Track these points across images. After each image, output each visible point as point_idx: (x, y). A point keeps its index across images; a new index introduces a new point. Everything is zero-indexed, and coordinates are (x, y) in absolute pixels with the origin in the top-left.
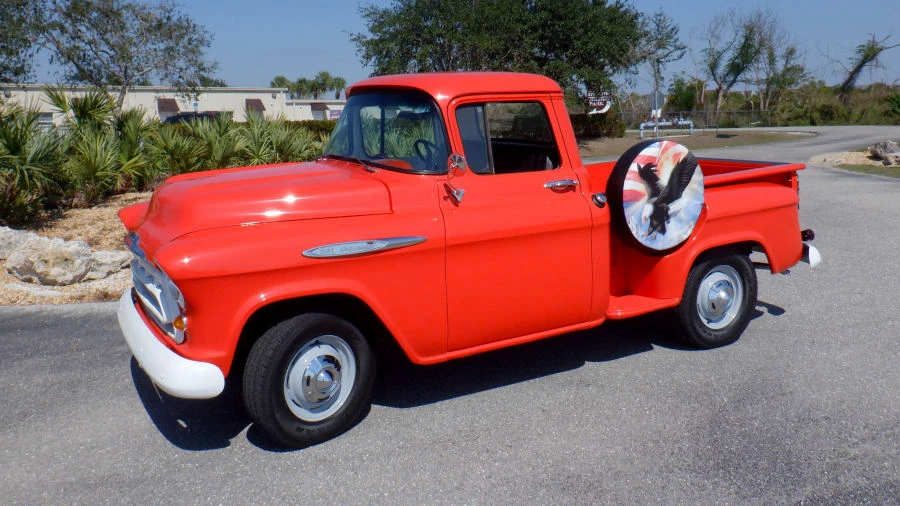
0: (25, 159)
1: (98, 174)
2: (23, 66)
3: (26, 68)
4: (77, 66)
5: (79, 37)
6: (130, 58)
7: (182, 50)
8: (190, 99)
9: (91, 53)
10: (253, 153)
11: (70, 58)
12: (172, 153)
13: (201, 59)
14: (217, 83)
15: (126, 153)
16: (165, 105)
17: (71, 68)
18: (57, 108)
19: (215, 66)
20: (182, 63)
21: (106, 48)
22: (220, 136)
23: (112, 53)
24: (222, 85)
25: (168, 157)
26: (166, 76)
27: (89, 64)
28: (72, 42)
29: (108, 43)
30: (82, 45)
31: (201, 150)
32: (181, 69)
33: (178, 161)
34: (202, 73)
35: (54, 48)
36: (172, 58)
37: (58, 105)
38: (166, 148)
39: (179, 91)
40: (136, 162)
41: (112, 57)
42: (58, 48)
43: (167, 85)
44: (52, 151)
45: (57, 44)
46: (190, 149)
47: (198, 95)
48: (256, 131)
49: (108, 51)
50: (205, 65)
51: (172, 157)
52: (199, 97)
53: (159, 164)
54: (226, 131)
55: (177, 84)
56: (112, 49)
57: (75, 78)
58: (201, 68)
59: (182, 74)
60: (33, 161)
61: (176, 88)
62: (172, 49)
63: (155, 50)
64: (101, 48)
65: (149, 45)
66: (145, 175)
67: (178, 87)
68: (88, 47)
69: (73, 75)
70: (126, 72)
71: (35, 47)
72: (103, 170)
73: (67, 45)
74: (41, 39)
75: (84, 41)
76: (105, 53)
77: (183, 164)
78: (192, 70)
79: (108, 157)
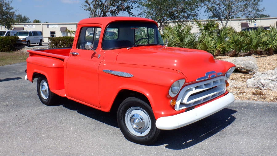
0: (184, 43)
1: (208, 49)
2: (196, 14)
3: (197, 15)
4: (213, 13)
5: (214, 3)
6: (231, 9)
7: (251, 4)
8: (252, 22)
9: (218, 8)
10: (270, 42)
11: (211, 10)
12: (235, 42)
13: (258, 7)
14: (266, 16)
15: (219, 42)
16: (243, 25)
17: (211, 14)
18: (199, 27)
19: (264, 9)
20: (250, 9)
21: (223, 6)
22: (257, 36)
23: (225, 7)
24: (268, 17)
25: (234, 44)
26: (244, 14)
27: (217, 12)
28: (212, 5)
29: (224, 4)
30: (215, 5)
31: (248, 41)
32: (250, 11)
33: (238, 45)
34: (258, 12)
35: (206, 7)
36: (247, 7)
37: (199, 26)
38: (234, 40)
39: (248, 20)
40: (222, 45)
41: (225, 9)
42: (208, 7)
43: (244, 18)
44: (193, 41)
45: (207, 6)
46: (243, 41)
47: (255, 21)
48: (273, 34)
49: (224, 7)
50: (260, 9)
51: (236, 44)
52: (256, 22)
53: (231, 46)
54: (260, 34)
55: (248, 17)
56: (225, 6)
57: (212, 17)
58: (258, 10)
59: (250, 13)
60: (187, 44)
61: (247, 19)
62: (247, 4)
63: (241, 5)
64: (222, 6)
65: (239, 4)
66: (226, 50)
67: (248, 19)
68: (217, 6)
69: (211, 16)
70: (229, 14)
71: (200, 7)
72: (210, 48)
73: (210, 6)
74: (203, 5)
75: (216, 4)
76: (223, 8)
77: (240, 46)
78: (254, 11)
79: (212, 43)
